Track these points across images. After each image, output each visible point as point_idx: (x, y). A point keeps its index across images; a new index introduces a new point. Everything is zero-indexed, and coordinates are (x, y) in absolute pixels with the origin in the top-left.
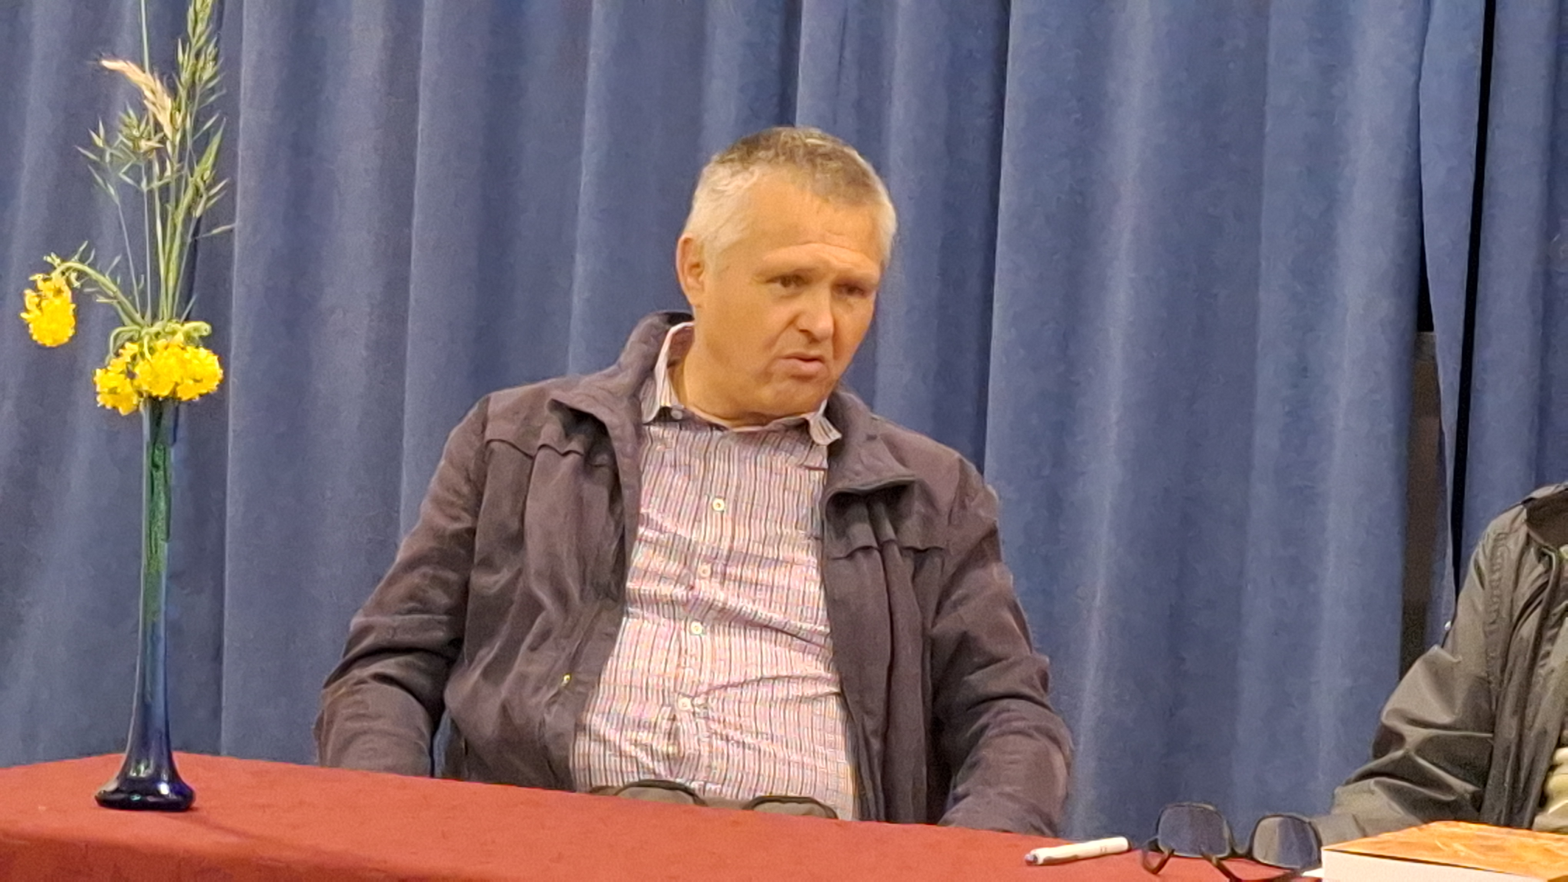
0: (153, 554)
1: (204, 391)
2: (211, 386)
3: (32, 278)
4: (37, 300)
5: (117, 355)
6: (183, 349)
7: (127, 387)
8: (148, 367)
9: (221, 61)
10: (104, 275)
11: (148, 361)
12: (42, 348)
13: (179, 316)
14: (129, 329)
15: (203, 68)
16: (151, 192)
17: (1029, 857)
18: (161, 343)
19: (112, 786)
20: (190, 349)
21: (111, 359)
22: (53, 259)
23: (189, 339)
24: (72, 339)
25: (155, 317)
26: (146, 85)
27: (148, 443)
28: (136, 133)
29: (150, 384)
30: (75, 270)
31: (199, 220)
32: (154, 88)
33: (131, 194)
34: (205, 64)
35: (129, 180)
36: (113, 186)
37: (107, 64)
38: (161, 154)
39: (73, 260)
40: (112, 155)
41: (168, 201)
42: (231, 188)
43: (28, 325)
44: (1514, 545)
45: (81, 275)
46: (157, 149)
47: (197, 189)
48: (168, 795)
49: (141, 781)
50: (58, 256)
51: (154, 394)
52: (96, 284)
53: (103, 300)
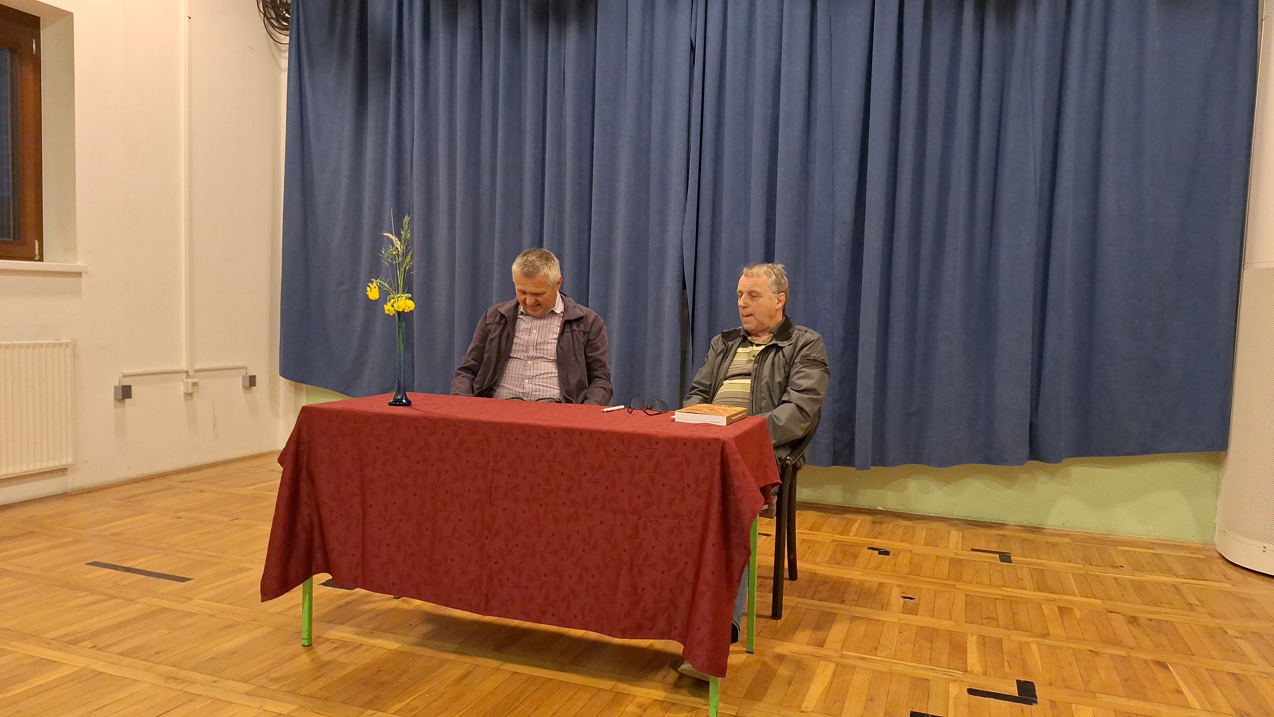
0: (399, 348)
1: (410, 310)
2: (412, 309)
3: (369, 284)
5: (390, 302)
6: (405, 300)
7: (392, 309)
11: (397, 303)
12: (372, 300)
13: (403, 293)
14: (392, 295)
15: (408, 235)
16: (396, 264)
17: (603, 411)
18: (400, 299)
19: (392, 401)
20: (407, 300)
21: (388, 302)
23: (406, 298)
24: (378, 298)
25: (398, 293)
26: (393, 238)
27: (397, 322)
28: (392, 250)
29: (397, 308)
30: (379, 282)
31: (407, 271)
32: (396, 240)
33: (391, 264)
35: (391, 261)
36: (387, 263)
37: (384, 234)
38: (398, 255)
39: (378, 280)
40: (386, 255)
41: (400, 266)
42: (414, 263)
43: (366, 295)
45: (380, 283)
46: (397, 254)
47: (407, 263)
48: (405, 402)
49: (398, 399)
50: (375, 279)
51: (399, 311)
52: (384, 285)
53: (386, 289)
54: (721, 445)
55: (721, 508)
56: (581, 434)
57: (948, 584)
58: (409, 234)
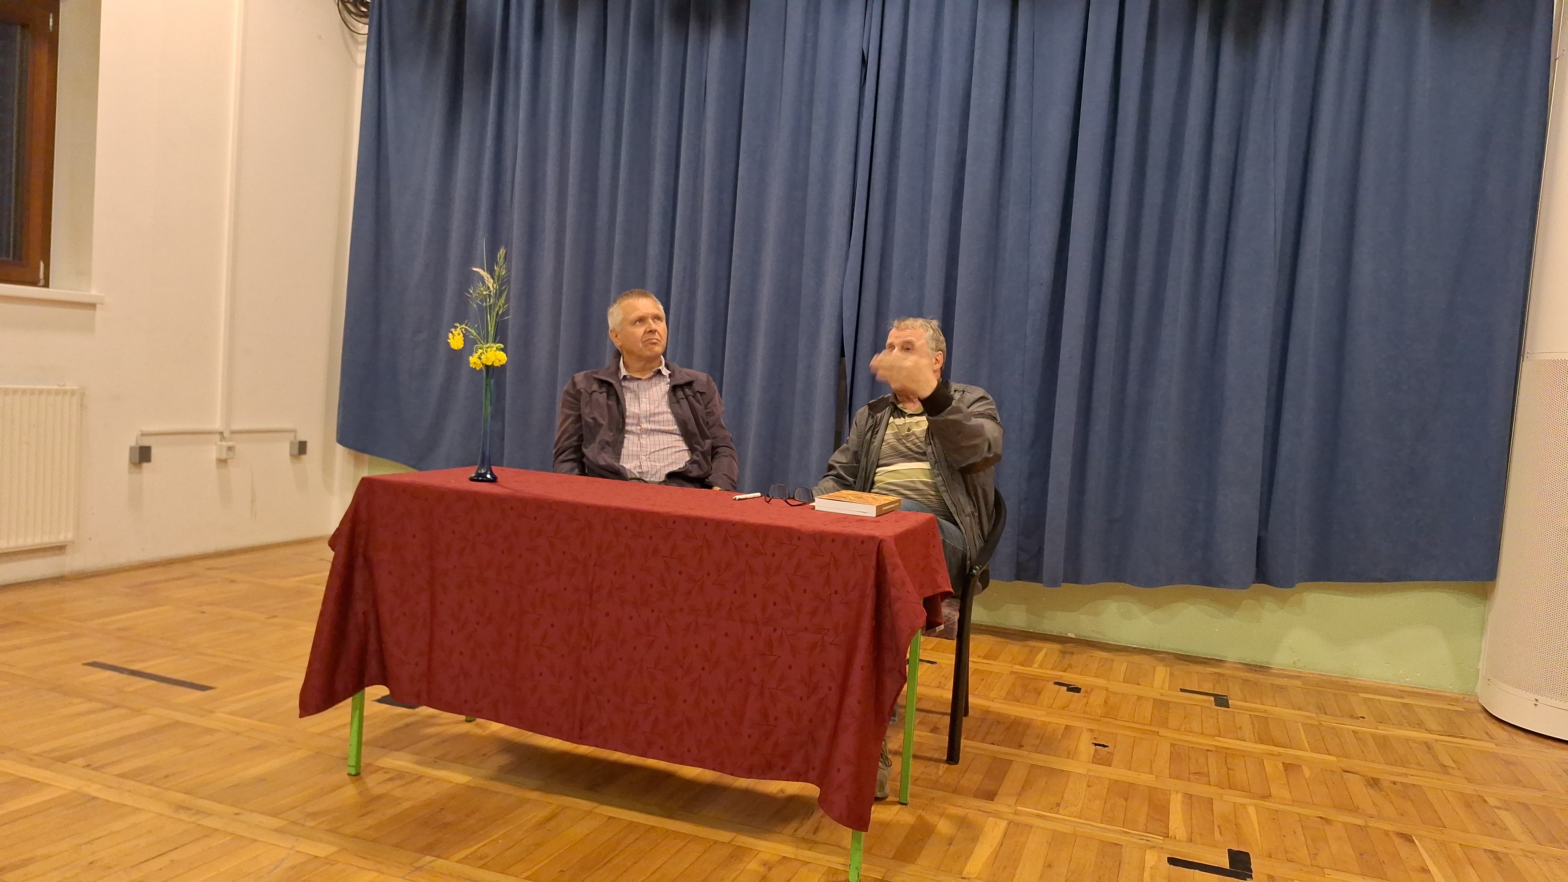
0: (486, 409)
1: (502, 364)
2: (504, 362)
3: (451, 330)
4: (452, 336)
5: (476, 353)
6: (495, 351)
7: (479, 362)
10: (472, 329)
11: (485, 355)
12: (455, 350)
13: (494, 342)
14: (480, 345)
15: (502, 272)
16: (486, 306)
18: (489, 350)
19: (473, 475)
20: (498, 352)
21: (474, 353)
23: (497, 348)
24: (462, 348)
25: (487, 342)
26: (485, 276)
27: (485, 378)
28: (482, 289)
29: (485, 361)
31: (500, 315)
32: (487, 276)
33: (480, 307)
35: (480, 303)
36: (475, 305)
37: (474, 269)
39: (463, 325)
40: (475, 296)
41: (491, 309)
42: (510, 305)
43: (448, 343)
45: (465, 329)
46: (488, 294)
47: (500, 306)
48: (490, 478)
49: (481, 474)
50: (459, 324)
51: (487, 364)
52: (470, 332)
53: (473, 337)
54: (877, 545)
55: (874, 622)
56: (706, 524)
57: (1150, 730)
58: (504, 270)
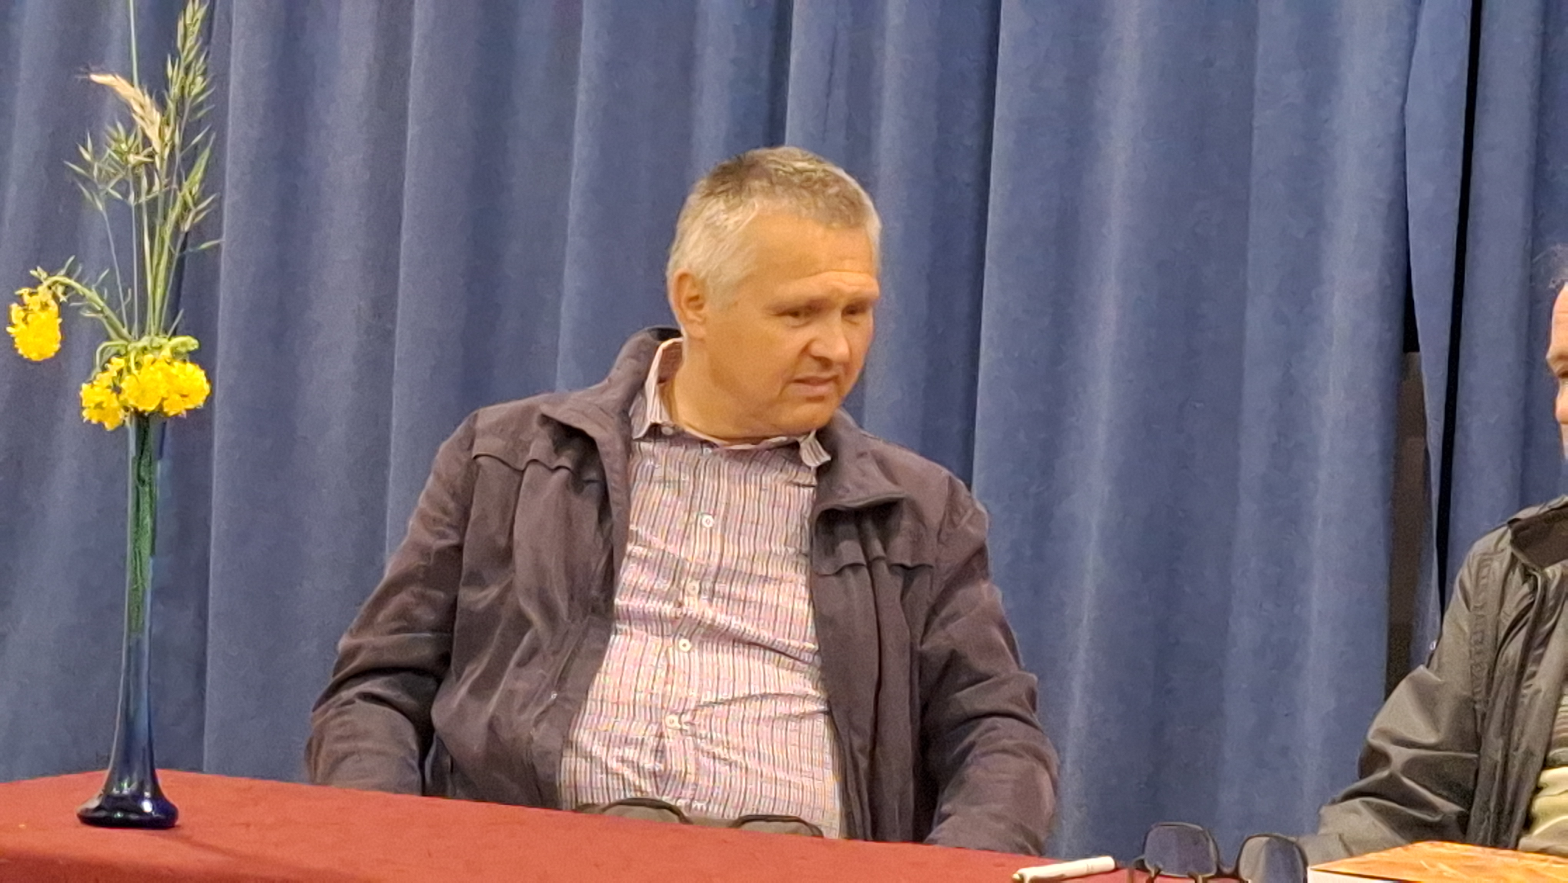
1: (190, 406)
2: (198, 401)
3: (18, 292)
4: (22, 314)
5: (104, 370)
6: (169, 364)
7: (113, 402)
8: (134, 380)
9: (211, 75)
10: (90, 289)
11: (134, 375)
12: (29, 361)
13: (166, 331)
14: (117, 343)
15: (193, 82)
16: (139, 207)
17: (1016, 876)
18: (149, 357)
19: (94, 803)
20: (177, 364)
21: (98, 373)
22: (40, 275)
23: (176, 354)
24: (57, 354)
25: (142, 333)
26: (134, 99)
27: (134, 458)
28: (124, 146)
29: (137, 399)
30: (62, 284)
31: (187, 234)
32: (142, 102)
33: (119, 209)
34: (194, 79)
36: (100, 200)
37: (96, 78)
38: (150, 168)
39: (59, 274)
40: (100, 170)
41: (156, 217)
42: (219, 201)
43: (13, 339)
44: (1499, 566)
45: (68, 288)
46: (146, 164)
47: (186, 204)
48: (150, 814)
49: (122, 798)
50: (44, 269)
51: (141, 409)
52: (83, 299)
53: (90, 315)
58: (199, 79)
